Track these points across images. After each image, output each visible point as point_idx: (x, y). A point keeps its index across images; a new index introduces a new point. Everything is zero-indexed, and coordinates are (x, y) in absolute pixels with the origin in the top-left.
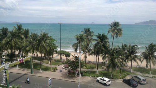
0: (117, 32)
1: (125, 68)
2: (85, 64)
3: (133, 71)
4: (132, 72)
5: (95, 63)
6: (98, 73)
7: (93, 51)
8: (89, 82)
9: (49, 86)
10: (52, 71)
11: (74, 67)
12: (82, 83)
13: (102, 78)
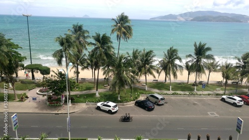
0: (125, 30)
1: (138, 85)
2: (76, 84)
3: (149, 89)
4: (146, 89)
5: (93, 81)
6: (97, 95)
7: (89, 62)
8: (84, 112)
9: (14, 128)
10: (18, 100)
11: (59, 90)
12: (73, 114)
13: (105, 103)
